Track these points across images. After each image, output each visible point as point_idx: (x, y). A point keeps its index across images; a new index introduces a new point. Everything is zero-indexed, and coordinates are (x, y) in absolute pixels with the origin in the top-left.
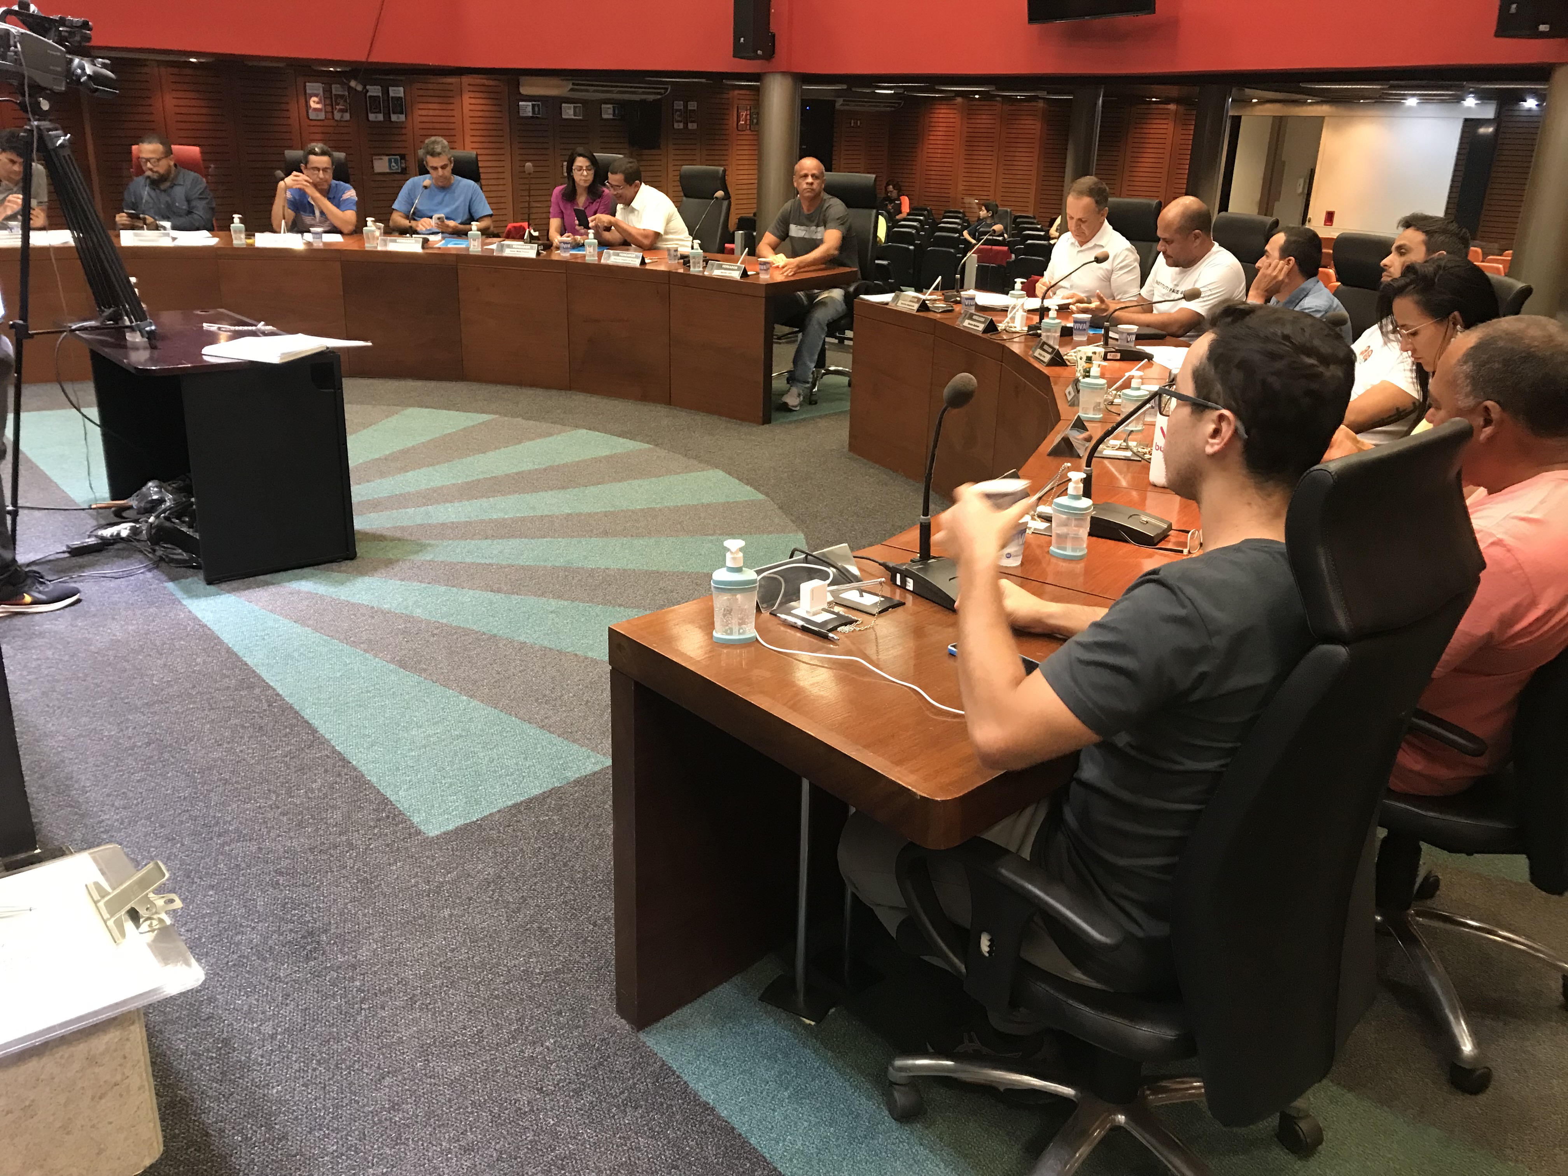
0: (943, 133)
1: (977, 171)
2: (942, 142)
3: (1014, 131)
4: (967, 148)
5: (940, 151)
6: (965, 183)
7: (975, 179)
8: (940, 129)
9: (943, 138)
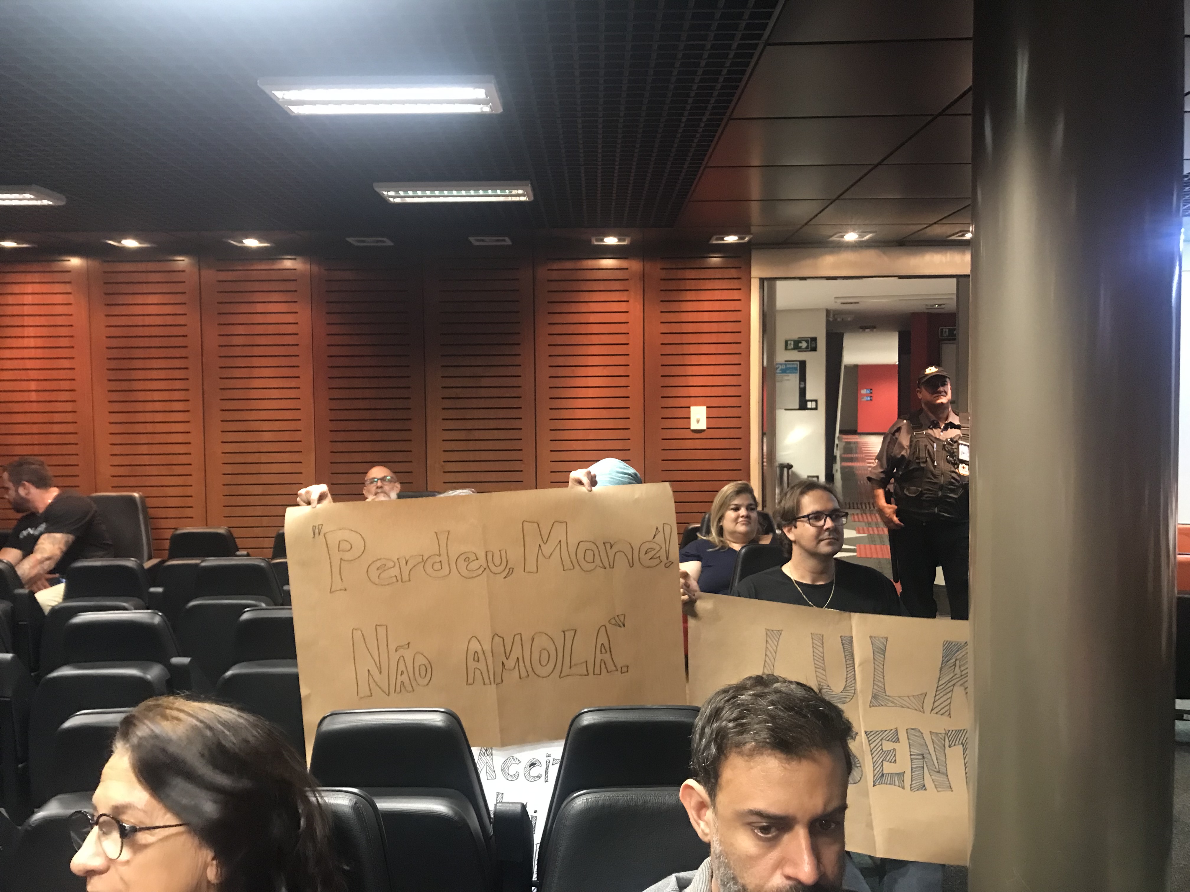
0: (40, 342)
1: (150, 428)
2: (38, 364)
3: (241, 330)
4: (113, 375)
5: (33, 386)
6: (117, 460)
7: (144, 449)
8: (31, 332)
9: (39, 353)
